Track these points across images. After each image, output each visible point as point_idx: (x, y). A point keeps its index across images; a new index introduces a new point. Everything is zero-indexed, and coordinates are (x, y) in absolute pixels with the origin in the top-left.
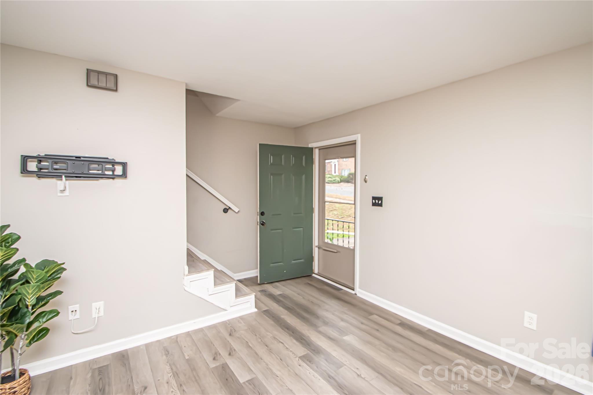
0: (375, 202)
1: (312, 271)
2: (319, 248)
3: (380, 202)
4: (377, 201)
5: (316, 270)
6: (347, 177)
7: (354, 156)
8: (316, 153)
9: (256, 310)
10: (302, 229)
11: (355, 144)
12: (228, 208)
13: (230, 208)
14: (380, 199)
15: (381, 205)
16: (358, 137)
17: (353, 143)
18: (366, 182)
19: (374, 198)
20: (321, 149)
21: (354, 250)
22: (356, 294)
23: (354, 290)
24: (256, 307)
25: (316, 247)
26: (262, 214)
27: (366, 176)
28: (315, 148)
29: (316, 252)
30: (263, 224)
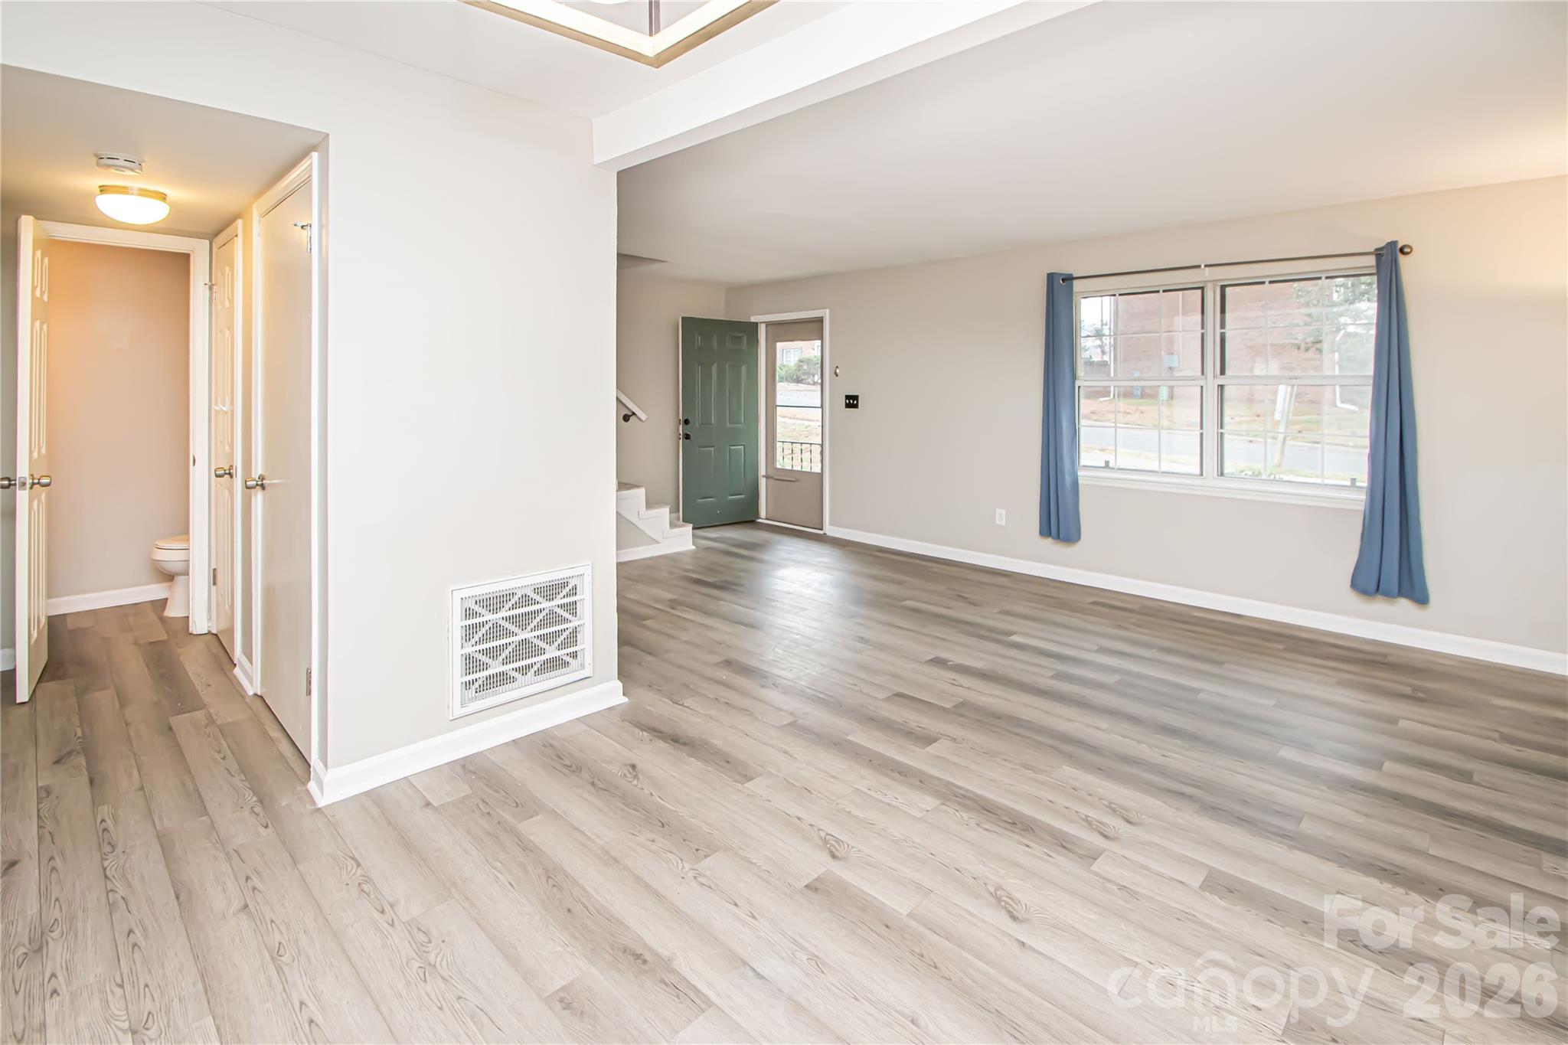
0: (849, 402)
1: (758, 516)
2: (767, 477)
3: (855, 402)
4: (851, 401)
5: (763, 513)
6: (793, 368)
7: (822, 339)
8: (762, 329)
9: (694, 547)
10: (742, 447)
11: (822, 321)
12: (630, 414)
13: (634, 414)
14: (856, 398)
15: (856, 406)
16: (826, 314)
17: (820, 321)
18: (837, 375)
19: (848, 397)
20: (768, 324)
21: (821, 475)
22: (825, 534)
23: (822, 530)
24: (693, 544)
25: (763, 476)
26: (686, 422)
27: (837, 367)
28: (761, 323)
29: (763, 483)
30: (687, 437)
